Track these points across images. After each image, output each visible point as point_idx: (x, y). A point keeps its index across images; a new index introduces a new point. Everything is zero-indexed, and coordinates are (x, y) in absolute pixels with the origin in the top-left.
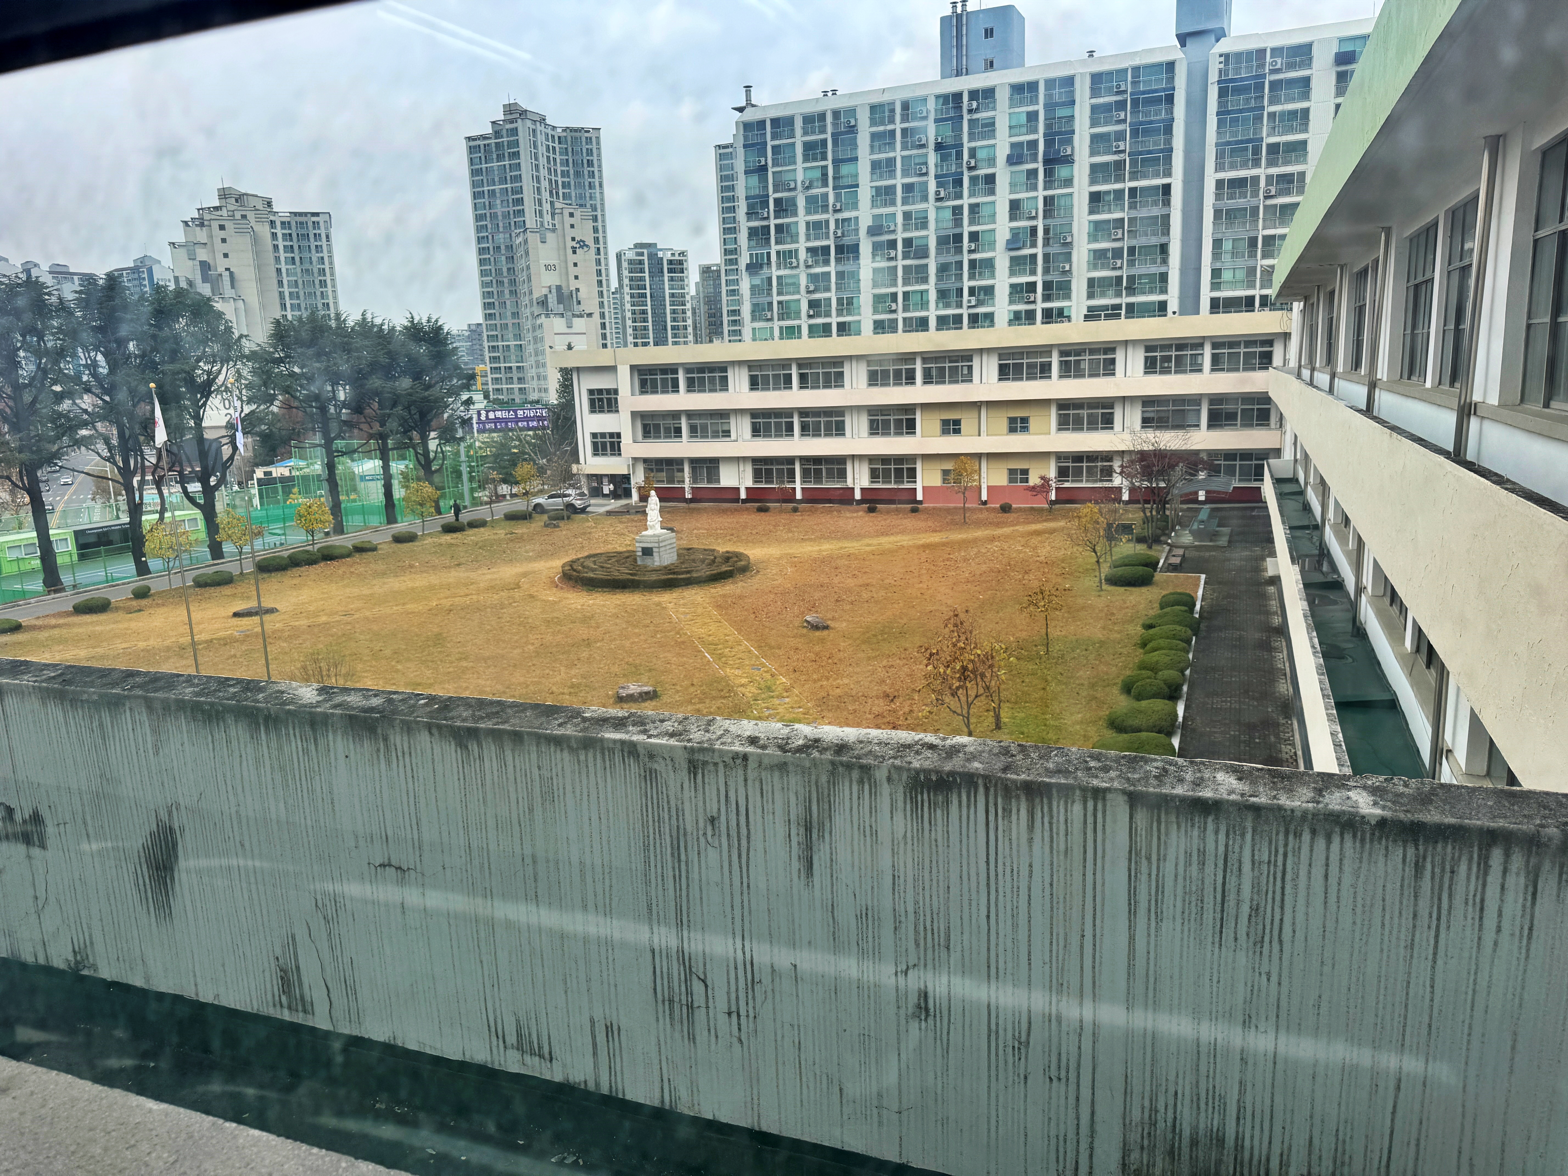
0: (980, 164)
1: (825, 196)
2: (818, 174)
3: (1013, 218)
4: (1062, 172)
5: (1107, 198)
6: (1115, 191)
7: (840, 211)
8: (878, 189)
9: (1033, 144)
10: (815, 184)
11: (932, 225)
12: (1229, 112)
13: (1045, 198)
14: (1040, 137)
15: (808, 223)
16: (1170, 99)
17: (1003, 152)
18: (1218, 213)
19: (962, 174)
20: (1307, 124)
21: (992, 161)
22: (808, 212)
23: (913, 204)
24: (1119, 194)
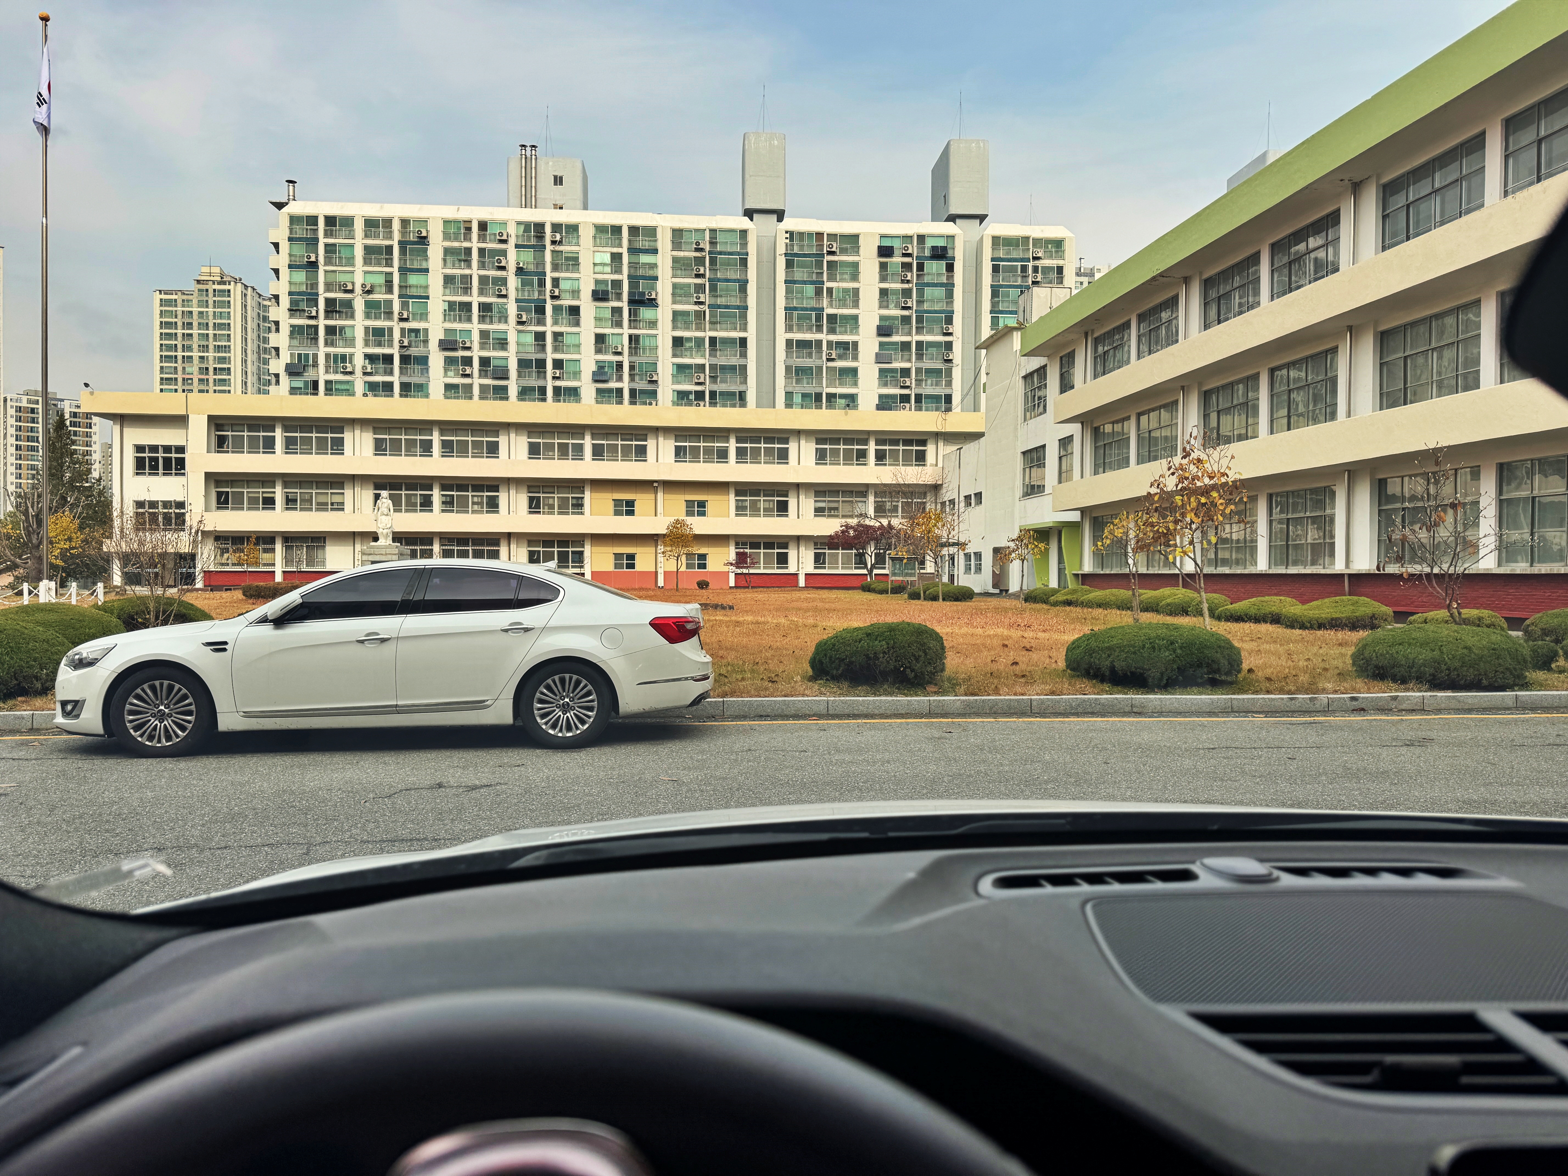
0: (563, 295)
1: (389, 303)
2: (381, 280)
3: (598, 351)
4: (646, 313)
5: (688, 345)
6: (696, 338)
7: (406, 320)
8: (451, 305)
9: (617, 284)
10: (377, 289)
11: (512, 347)
12: (795, 282)
13: (630, 336)
14: (624, 277)
15: (367, 329)
16: (744, 262)
17: (587, 288)
18: (788, 369)
19: (545, 301)
20: (858, 301)
21: (576, 293)
22: (368, 316)
23: (491, 322)
24: (699, 342)
